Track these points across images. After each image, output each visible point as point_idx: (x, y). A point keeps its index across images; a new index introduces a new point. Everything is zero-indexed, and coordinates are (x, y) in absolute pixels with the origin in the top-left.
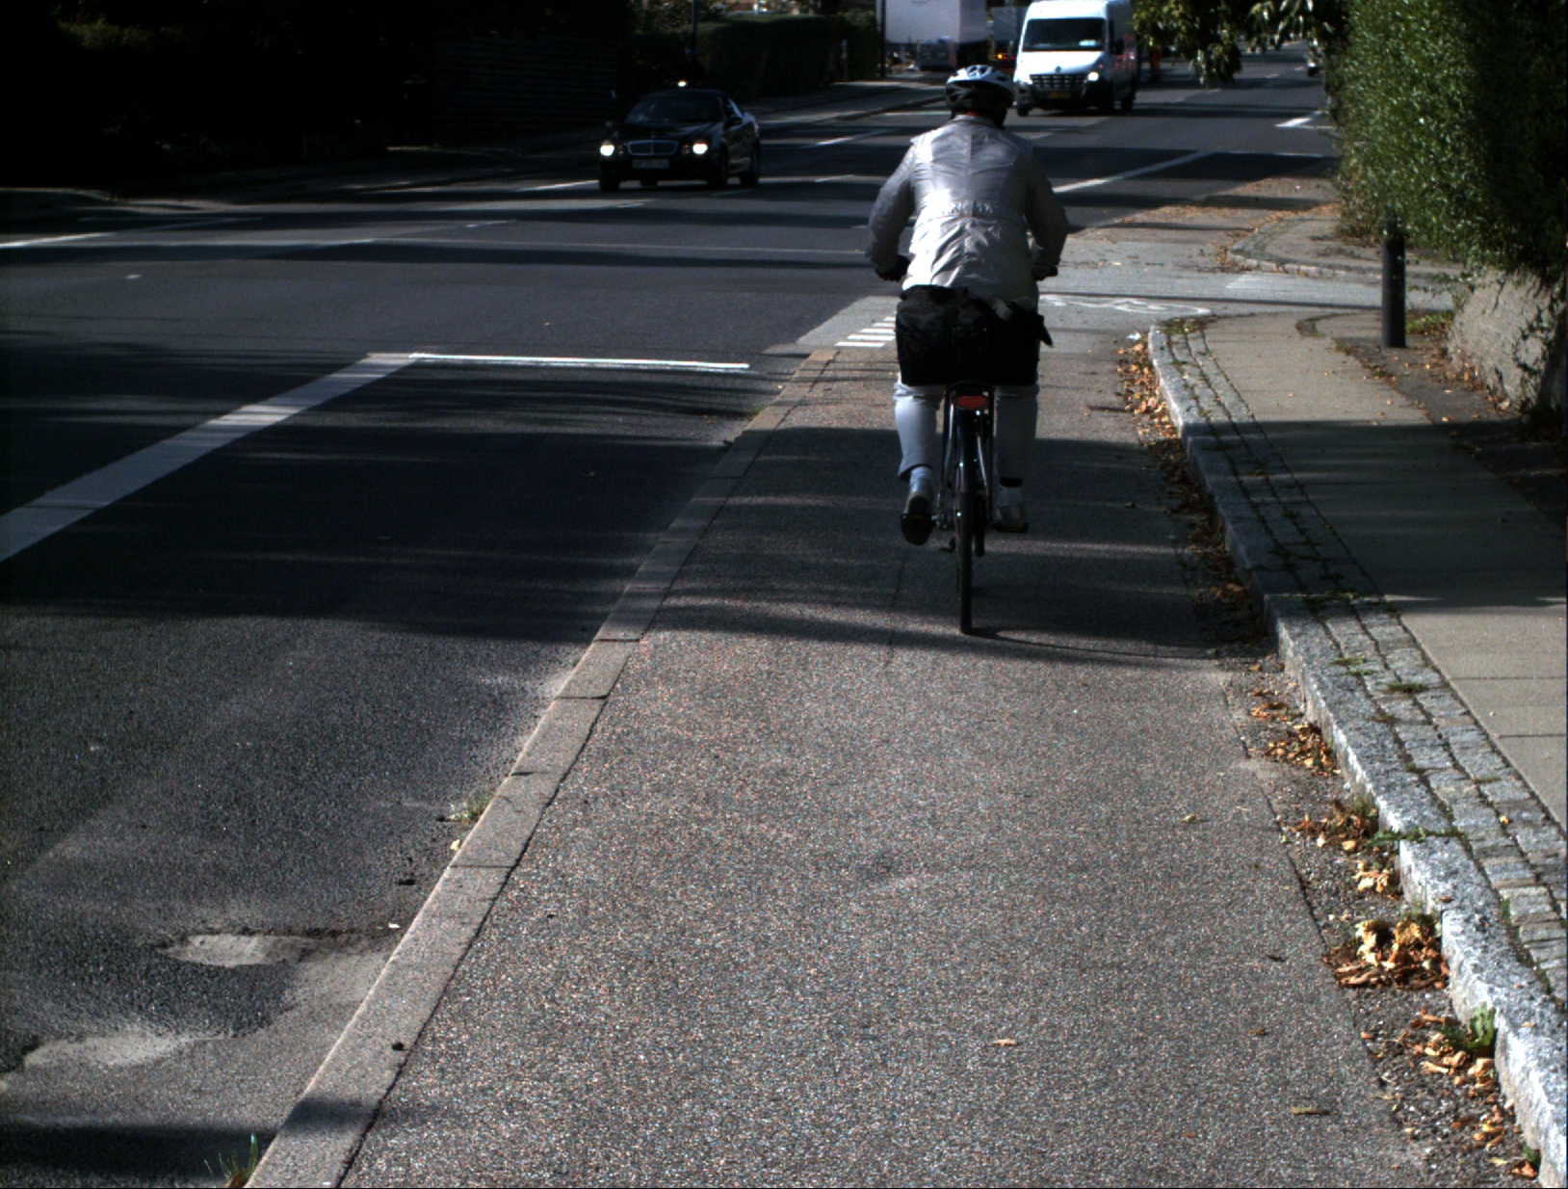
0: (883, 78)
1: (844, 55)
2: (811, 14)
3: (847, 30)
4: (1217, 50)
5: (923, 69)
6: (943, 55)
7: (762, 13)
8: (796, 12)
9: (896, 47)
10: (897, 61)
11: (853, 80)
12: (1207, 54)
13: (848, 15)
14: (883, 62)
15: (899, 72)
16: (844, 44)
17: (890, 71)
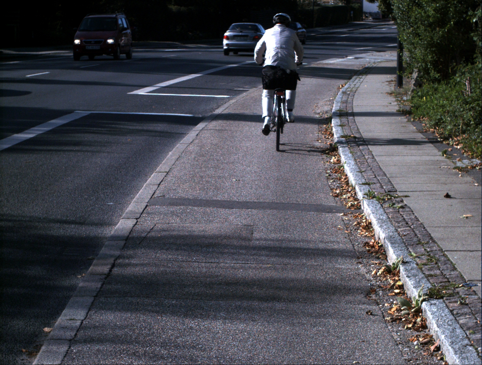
0: (362, 21)
1: (352, 15)
2: (343, 5)
3: (353, 9)
5: (373, 19)
6: (378, 15)
7: (331, 4)
8: (340, 4)
9: (366, 13)
10: (367, 17)
11: (354, 21)
13: (353, 5)
14: (362, 17)
15: (367, 19)
16: (352, 12)
17: (365, 19)
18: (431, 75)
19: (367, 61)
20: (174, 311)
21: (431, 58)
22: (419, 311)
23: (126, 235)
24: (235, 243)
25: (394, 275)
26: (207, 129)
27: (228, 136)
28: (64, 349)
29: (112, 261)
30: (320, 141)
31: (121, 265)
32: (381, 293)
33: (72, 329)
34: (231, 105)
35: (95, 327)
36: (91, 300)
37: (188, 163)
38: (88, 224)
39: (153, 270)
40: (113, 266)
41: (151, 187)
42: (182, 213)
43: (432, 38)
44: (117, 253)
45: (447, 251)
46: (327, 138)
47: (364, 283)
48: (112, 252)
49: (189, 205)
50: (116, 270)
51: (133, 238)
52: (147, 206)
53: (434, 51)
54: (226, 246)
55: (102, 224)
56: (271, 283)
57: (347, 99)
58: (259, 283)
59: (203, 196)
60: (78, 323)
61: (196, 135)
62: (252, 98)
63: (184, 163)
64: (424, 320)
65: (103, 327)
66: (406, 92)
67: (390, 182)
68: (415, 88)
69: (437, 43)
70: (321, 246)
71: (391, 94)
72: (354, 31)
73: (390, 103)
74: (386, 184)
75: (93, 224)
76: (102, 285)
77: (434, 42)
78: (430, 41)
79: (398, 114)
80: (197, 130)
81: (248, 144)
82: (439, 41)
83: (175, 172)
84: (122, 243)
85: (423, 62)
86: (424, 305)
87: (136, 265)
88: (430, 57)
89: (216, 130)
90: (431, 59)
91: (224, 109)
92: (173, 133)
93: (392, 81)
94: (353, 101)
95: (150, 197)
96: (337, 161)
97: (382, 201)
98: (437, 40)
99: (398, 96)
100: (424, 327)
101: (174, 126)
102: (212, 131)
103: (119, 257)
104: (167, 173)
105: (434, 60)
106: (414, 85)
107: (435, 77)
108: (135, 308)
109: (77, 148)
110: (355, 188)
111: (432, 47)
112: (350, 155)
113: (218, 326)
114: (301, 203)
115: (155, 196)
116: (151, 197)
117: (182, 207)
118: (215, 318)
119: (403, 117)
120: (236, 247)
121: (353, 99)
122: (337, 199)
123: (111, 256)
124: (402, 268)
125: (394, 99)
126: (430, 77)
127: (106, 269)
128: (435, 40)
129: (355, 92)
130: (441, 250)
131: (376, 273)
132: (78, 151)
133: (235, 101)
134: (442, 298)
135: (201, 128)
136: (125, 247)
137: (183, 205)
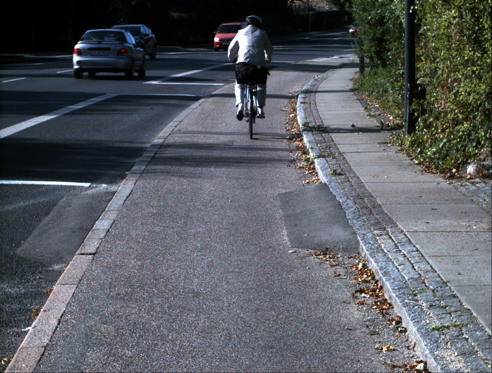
1: (346, 19)
2: (337, 9)
3: (347, 13)
7: (327, 9)
8: (335, 9)
11: (349, 25)
16: (346, 17)
20: (189, 165)
22: (313, 163)
23: (161, 144)
24: (222, 146)
25: (307, 154)
26: (206, 102)
27: (222, 105)
28: (139, 175)
29: (155, 152)
31: (159, 154)
32: (297, 161)
33: (140, 170)
35: (152, 169)
36: (147, 163)
37: (194, 117)
38: (135, 143)
39: (177, 155)
40: (155, 154)
41: (171, 127)
42: (191, 136)
44: (157, 150)
45: (338, 144)
47: (290, 158)
48: (153, 150)
49: (196, 133)
50: (157, 155)
51: (164, 145)
52: (170, 134)
53: (377, 43)
54: (217, 147)
55: (144, 143)
56: (240, 158)
57: (316, 84)
58: (234, 158)
59: (204, 130)
60: (143, 169)
61: (198, 105)
63: (191, 117)
64: (314, 166)
65: (156, 169)
70: (271, 147)
71: (352, 80)
72: (347, 35)
73: (348, 85)
74: (319, 122)
75: (138, 143)
76: (152, 159)
79: (350, 91)
80: (200, 103)
83: (186, 121)
84: (159, 147)
86: (315, 160)
87: (168, 153)
89: (214, 102)
91: (219, 91)
94: (320, 84)
99: (356, 81)
100: (314, 168)
102: (210, 103)
103: (158, 151)
104: (181, 122)
108: (171, 165)
113: (213, 169)
115: (175, 130)
116: (172, 131)
117: (191, 134)
118: (211, 167)
119: (351, 93)
120: (222, 147)
123: (153, 151)
124: (310, 150)
125: (352, 83)
127: (152, 155)
129: (325, 79)
130: (335, 144)
131: (298, 155)
134: (325, 157)
135: (202, 102)
136: (160, 148)
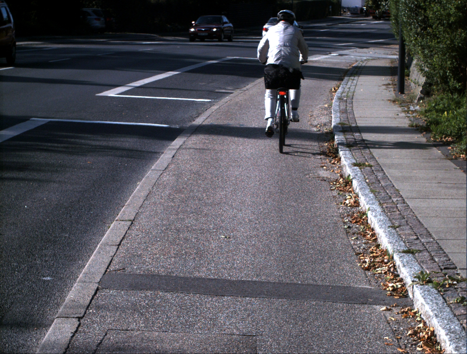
0: (341, 16)
4: (380, 10)
5: (351, 14)
6: (356, 10)
9: (344, 8)
10: (345, 12)
11: (333, 16)
12: (378, 11)
14: (341, 11)
15: (345, 14)
16: (331, 7)
17: (343, 14)
18: (451, 84)
19: (352, 58)
21: (451, 64)
26: (186, 148)
27: (212, 159)
30: (325, 168)
34: (213, 112)
37: (160, 203)
41: (108, 248)
42: (147, 308)
43: (452, 41)
46: (333, 163)
49: (159, 288)
52: (98, 289)
55: (27, 323)
57: (346, 108)
61: (172, 156)
62: (237, 103)
63: (155, 203)
66: (412, 100)
67: (441, 249)
68: (422, 96)
69: (459, 46)
71: (394, 101)
72: (333, 26)
73: (398, 115)
74: (438, 254)
75: (14, 324)
77: (455, 45)
78: (450, 44)
79: (412, 129)
80: (174, 149)
81: (237, 173)
82: (460, 45)
83: (143, 220)
85: (441, 69)
88: (449, 63)
89: (197, 149)
90: (450, 66)
91: (205, 118)
92: (144, 152)
93: (389, 84)
94: (352, 110)
95: (103, 272)
96: (355, 202)
97: (441, 288)
98: (458, 43)
99: (403, 104)
101: (146, 141)
102: (191, 150)
104: (132, 222)
105: (454, 67)
106: (421, 92)
107: (456, 87)
109: (21, 175)
110: (393, 258)
111: (452, 52)
112: (372, 195)
114: (320, 283)
115: (112, 268)
116: (106, 271)
117: (149, 293)
119: (419, 135)
121: (352, 107)
122: (369, 273)
125: (400, 109)
126: (449, 86)
128: (456, 43)
129: (353, 98)
132: (22, 179)
133: (218, 107)
135: (178, 147)
137: (151, 288)
